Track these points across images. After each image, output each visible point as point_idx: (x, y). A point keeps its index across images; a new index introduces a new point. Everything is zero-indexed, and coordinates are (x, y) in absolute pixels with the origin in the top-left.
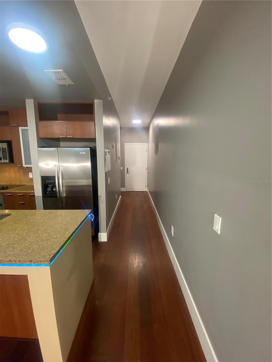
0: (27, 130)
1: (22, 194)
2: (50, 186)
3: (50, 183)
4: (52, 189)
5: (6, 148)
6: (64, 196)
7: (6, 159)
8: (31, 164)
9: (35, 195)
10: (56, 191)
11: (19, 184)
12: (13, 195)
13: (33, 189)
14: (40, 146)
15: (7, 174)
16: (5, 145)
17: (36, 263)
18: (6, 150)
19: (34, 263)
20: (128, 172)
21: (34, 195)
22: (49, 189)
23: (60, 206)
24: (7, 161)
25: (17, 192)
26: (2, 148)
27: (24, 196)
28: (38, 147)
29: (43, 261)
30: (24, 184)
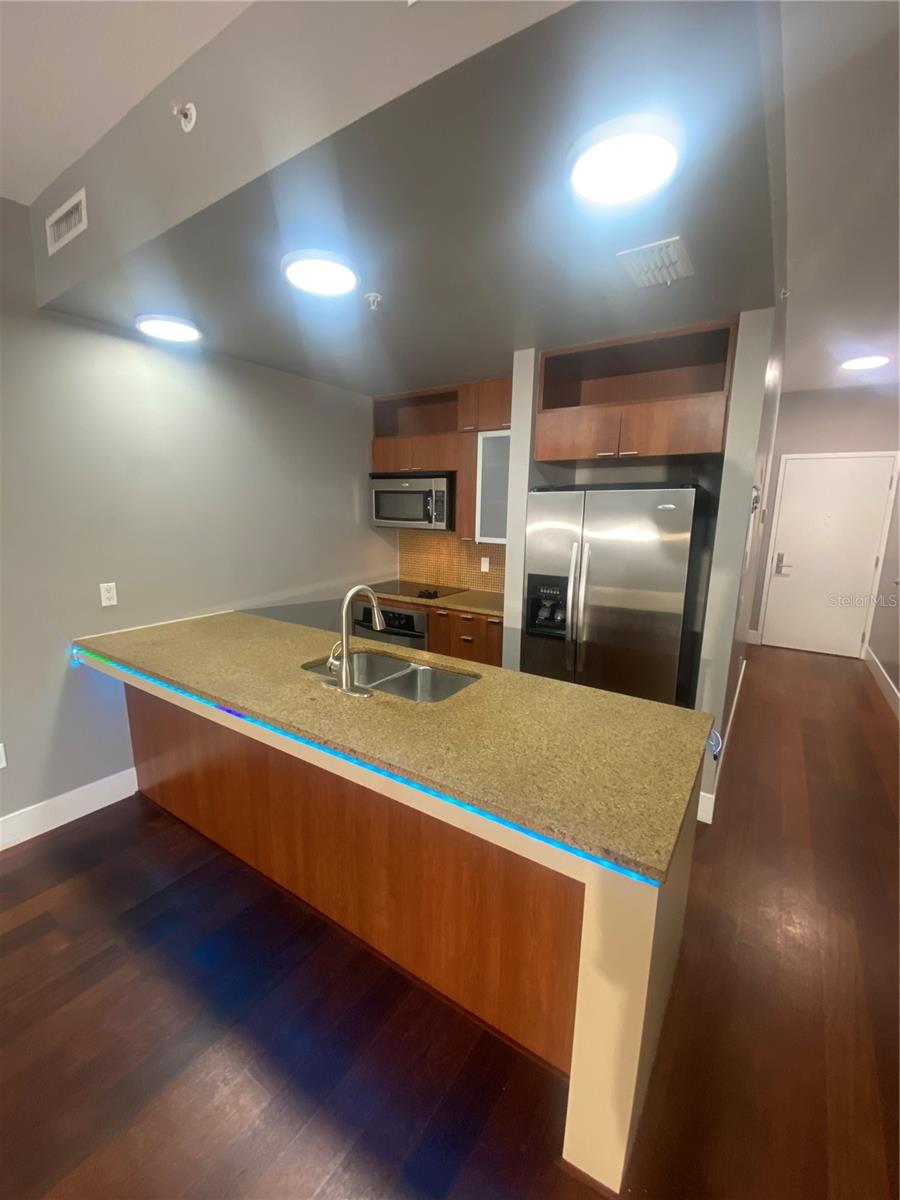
0: (508, 438)
1: (469, 617)
2: (548, 604)
3: (549, 597)
4: (553, 613)
5: (443, 492)
6: (584, 639)
7: (442, 521)
8: (505, 537)
9: (505, 625)
10: (564, 620)
11: (456, 586)
12: (449, 617)
13: (501, 608)
14: (535, 487)
15: (432, 558)
16: (441, 485)
17: (621, 862)
18: (443, 496)
19: (616, 859)
20: (779, 570)
21: (501, 624)
22: (543, 614)
23: (569, 667)
24: (443, 525)
25: (460, 608)
26: (436, 492)
27: (475, 621)
28: (531, 489)
29: (644, 864)
30: (467, 587)
